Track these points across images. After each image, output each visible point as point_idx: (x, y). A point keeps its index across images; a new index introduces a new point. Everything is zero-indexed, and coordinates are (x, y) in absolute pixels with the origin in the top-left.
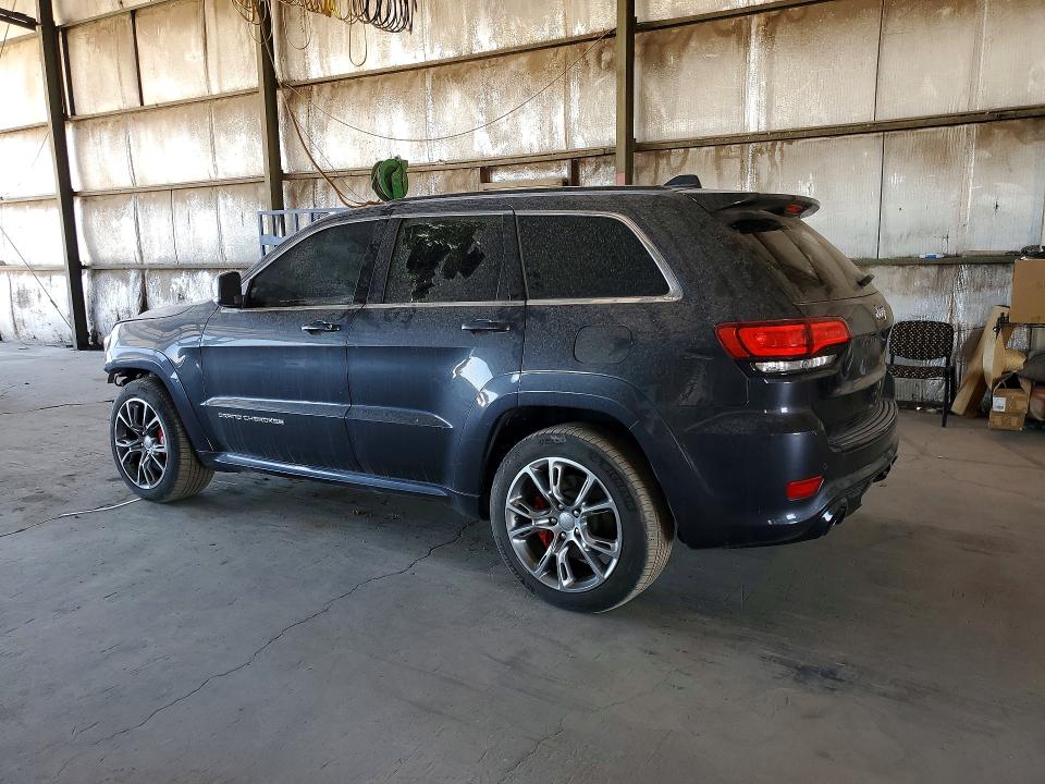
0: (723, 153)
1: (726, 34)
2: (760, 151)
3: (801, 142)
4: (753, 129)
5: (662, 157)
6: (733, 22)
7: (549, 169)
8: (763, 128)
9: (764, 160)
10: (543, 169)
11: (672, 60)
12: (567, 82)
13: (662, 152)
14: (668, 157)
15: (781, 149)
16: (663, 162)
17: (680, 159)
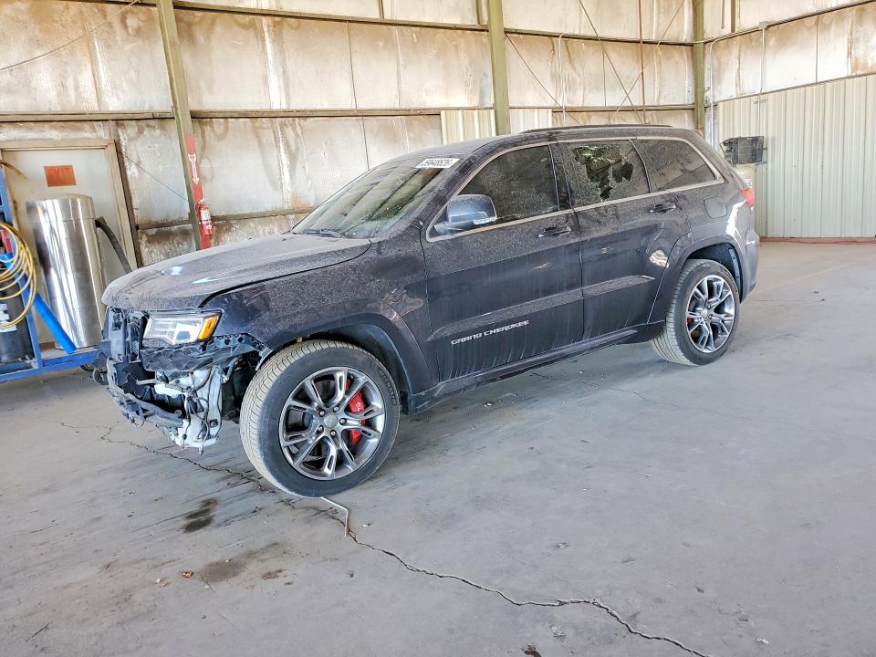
0: (257, 124)
1: (244, 26)
2: (285, 124)
3: (312, 119)
4: (276, 107)
5: (206, 124)
6: (248, 18)
7: (80, 129)
8: (284, 107)
9: (289, 131)
10: (73, 129)
11: (201, 39)
12: (89, 41)
13: (204, 120)
14: (211, 124)
15: (299, 124)
16: (208, 129)
17: (222, 128)
